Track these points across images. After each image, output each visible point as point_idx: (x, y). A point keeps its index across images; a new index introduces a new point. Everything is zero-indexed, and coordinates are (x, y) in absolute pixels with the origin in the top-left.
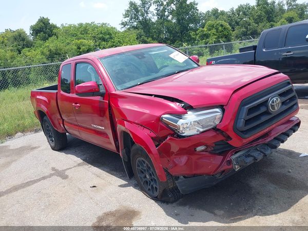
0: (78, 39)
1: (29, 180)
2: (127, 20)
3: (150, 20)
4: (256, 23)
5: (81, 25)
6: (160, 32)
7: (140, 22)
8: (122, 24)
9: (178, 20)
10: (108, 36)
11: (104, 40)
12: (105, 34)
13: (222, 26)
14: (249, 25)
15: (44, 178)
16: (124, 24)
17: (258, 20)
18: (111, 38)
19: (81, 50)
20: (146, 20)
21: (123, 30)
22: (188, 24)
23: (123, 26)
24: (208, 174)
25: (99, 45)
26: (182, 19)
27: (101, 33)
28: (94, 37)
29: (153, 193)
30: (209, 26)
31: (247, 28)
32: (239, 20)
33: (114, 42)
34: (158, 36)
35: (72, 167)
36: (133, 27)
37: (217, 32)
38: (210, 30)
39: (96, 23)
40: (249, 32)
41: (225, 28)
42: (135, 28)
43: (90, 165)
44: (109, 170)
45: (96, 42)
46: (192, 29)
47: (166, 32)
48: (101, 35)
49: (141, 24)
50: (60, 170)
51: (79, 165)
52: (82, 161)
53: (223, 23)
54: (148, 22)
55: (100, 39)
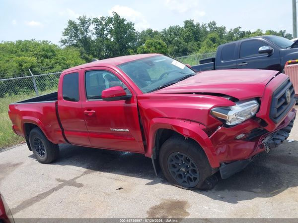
0: (20, 56)
1: (38, 194)
2: (66, 37)
3: (90, 38)
4: (186, 42)
5: (20, 42)
6: (100, 50)
7: (80, 40)
8: (62, 41)
9: (117, 39)
10: (51, 53)
11: (46, 57)
12: (47, 51)
13: (159, 44)
14: (180, 43)
15: (55, 189)
16: (64, 42)
17: (188, 39)
18: (55, 55)
19: (23, 68)
20: (85, 38)
21: (63, 47)
22: (127, 43)
23: (62, 44)
24: (243, 159)
25: (42, 63)
26: (121, 38)
27: (44, 50)
28: (36, 54)
29: (189, 184)
30: (149, 44)
31: (179, 46)
32: (171, 39)
33: (57, 59)
34: (99, 53)
35: (79, 176)
36: (73, 45)
37: (156, 49)
38: (149, 47)
39: (36, 40)
40: (180, 50)
41: (162, 46)
42: (76, 46)
43: (99, 172)
44: (123, 173)
45: (38, 59)
46: (130, 47)
47: (106, 50)
48: (43, 53)
49: (81, 42)
50: (67, 180)
51: (85, 173)
52: (86, 170)
53: (161, 41)
54: (88, 40)
55: (42, 56)
